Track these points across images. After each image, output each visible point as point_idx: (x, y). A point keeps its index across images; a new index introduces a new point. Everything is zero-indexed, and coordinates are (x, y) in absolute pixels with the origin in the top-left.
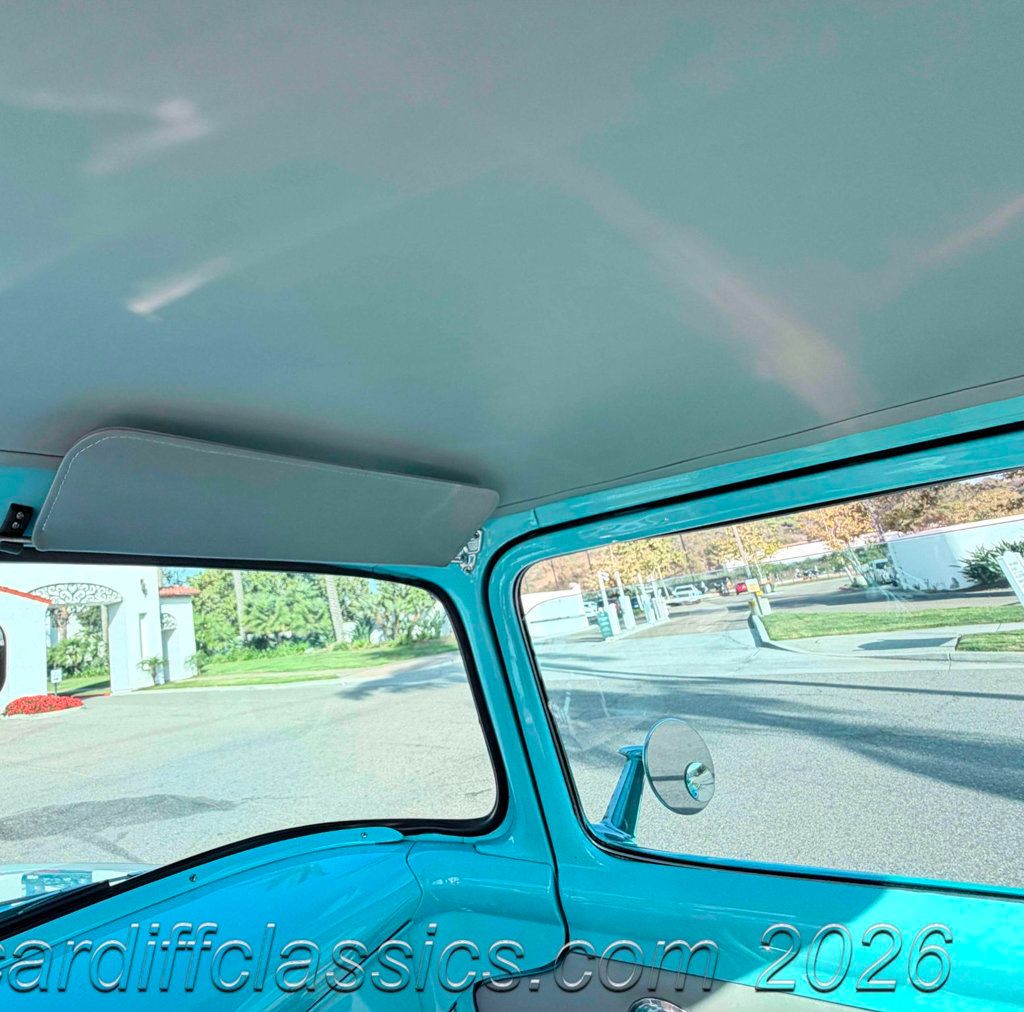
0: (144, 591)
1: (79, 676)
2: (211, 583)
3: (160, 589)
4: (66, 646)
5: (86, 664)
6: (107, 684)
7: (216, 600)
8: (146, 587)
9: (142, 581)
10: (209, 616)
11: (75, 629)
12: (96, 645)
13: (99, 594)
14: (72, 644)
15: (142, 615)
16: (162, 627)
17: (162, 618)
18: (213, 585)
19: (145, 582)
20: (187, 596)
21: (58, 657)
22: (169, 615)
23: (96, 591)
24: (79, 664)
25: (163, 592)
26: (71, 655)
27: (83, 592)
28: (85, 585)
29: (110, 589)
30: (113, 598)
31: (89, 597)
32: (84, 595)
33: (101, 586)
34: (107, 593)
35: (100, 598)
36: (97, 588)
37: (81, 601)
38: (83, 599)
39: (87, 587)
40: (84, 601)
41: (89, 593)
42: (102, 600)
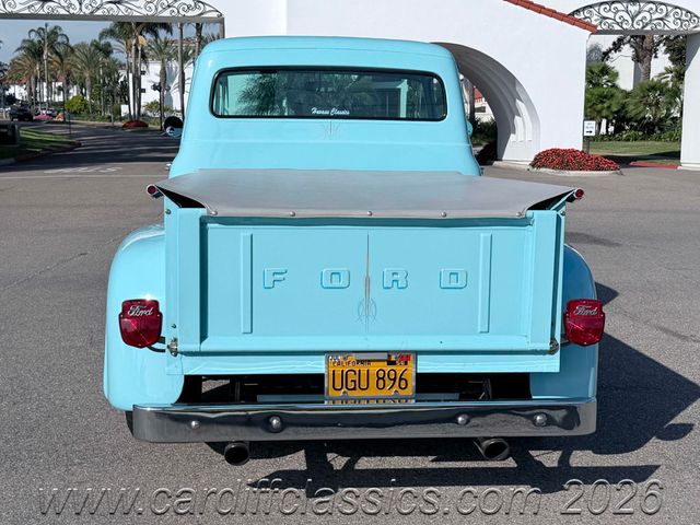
1: (659, 139)
4: (643, 91)
5: (669, 122)
6: (676, 155)
11: (661, 63)
13: (671, 19)
14: (653, 88)
21: (631, 107)
23: (667, 15)
24: (661, 120)
26: (650, 105)
27: (647, 15)
28: (651, 5)
29: (688, 12)
30: (692, 26)
31: (655, 22)
32: (649, 19)
33: (676, 7)
34: (684, 17)
35: (672, 25)
36: (669, 9)
37: (644, 27)
38: (647, 24)
39: (653, 7)
40: (648, 28)
41: (657, 16)
42: (673, 27)
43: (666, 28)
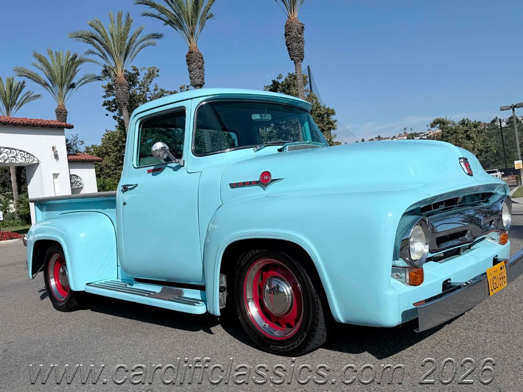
0: (56, 156)
2: (107, 154)
3: (68, 155)
7: (113, 168)
8: (58, 153)
9: (53, 148)
10: (108, 180)
12: (7, 204)
13: (19, 157)
15: (56, 175)
16: (71, 186)
17: (71, 179)
18: (109, 156)
19: (57, 149)
20: (91, 162)
22: (77, 176)
23: (17, 155)
25: (71, 157)
27: (6, 155)
28: (7, 150)
29: (28, 153)
30: (31, 160)
31: (11, 159)
32: (7, 157)
33: (21, 151)
34: (26, 156)
35: (20, 160)
36: (18, 152)
37: (5, 161)
38: (6, 160)
39: (9, 150)
40: (7, 162)
41: (11, 155)
42: (21, 161)
43: (17, 162)
